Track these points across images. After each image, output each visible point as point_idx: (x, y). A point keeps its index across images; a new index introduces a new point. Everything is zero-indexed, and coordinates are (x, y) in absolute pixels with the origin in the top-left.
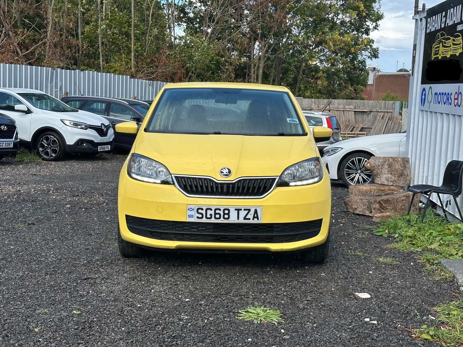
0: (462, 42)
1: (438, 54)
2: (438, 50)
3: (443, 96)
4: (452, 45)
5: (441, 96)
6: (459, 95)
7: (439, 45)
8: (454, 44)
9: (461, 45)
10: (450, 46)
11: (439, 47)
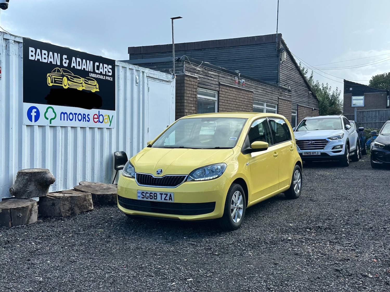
0: (97, 85)
1: (62, 84)
2: (62, 81)
3: (77, 116)
4: (83, 83)
5: (74, 115)
6: (99, 116)
7: (62, 78)
8: (85, 83)
9: (98, 87)
10: (81, 83)
11: (62, 79)
